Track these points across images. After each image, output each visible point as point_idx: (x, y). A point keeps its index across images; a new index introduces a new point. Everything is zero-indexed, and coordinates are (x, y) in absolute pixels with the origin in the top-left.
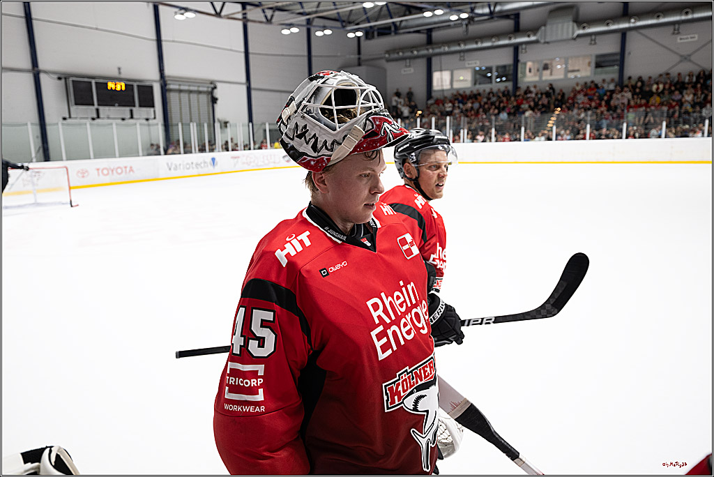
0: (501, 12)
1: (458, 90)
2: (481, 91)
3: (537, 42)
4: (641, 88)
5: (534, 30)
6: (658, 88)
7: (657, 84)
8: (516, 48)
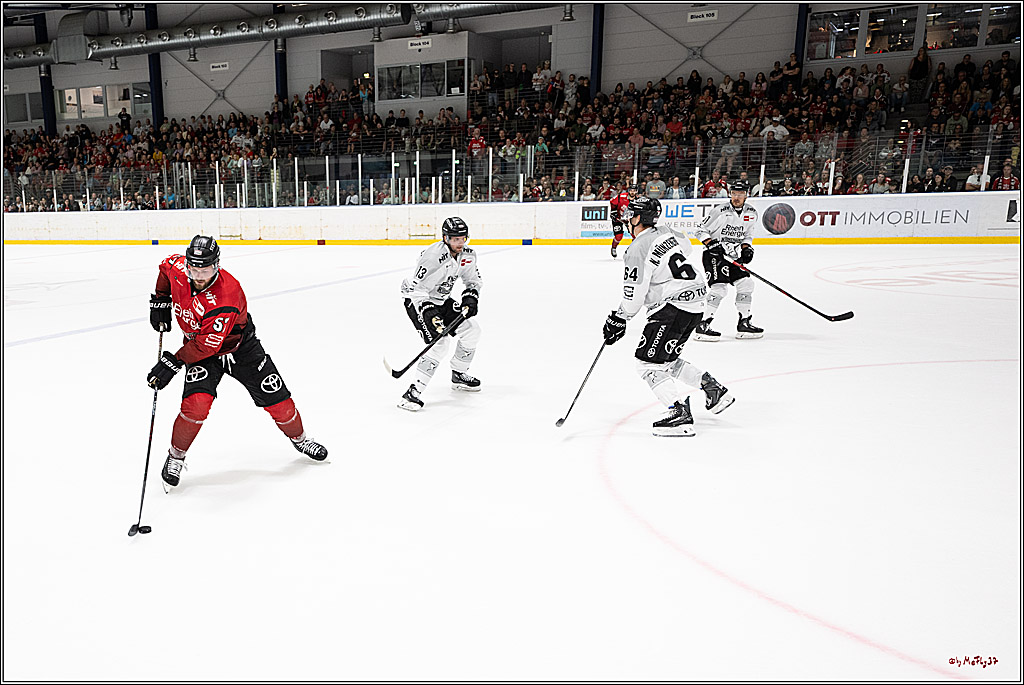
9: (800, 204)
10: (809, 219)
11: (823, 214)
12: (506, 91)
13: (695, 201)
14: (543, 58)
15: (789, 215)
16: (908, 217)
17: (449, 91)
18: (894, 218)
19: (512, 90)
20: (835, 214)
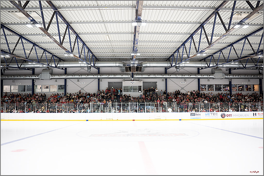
0: (24, 67)
1: (13, 93)
2: (21, 94)
3: (39, 79)
4: (69, 97)
5: (38, 75)
6: (74, 97)
7: (74, 96)
8: (33, 80)
9: (226, 113)
10: (228, 116)
11: (229, 115)
12: (150, 92)
13: (210, 112)
14: (156, 87)
15: (224, 115)
16: (241, 115)
17: (139, 91)
18: (239, 115)
19: (151, 92)
20: (231, 115)
